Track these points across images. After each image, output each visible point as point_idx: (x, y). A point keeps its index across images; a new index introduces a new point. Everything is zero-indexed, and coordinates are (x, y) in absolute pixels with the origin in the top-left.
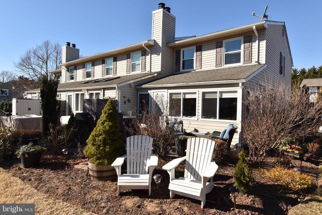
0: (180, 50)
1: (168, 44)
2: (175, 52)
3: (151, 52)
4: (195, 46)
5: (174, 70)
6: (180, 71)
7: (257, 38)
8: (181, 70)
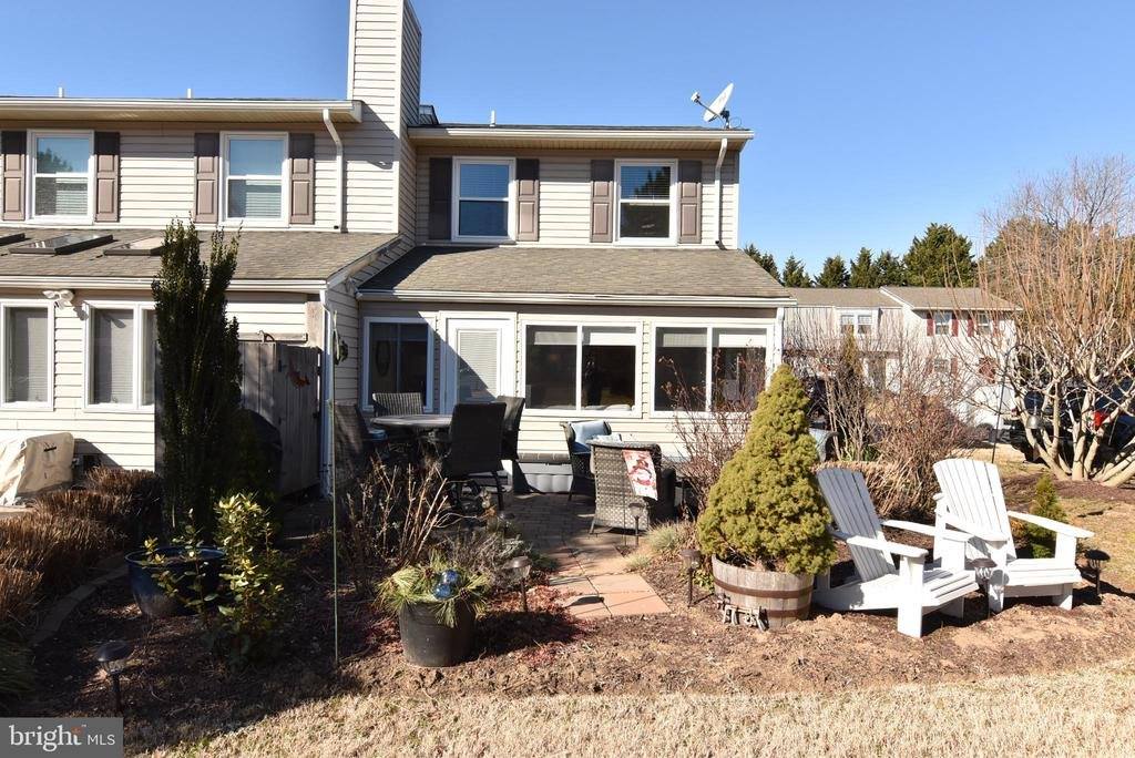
0: (449, 162)
1: (411, 131)
2: (426, 165)
3: (344, 146)
4: (514, 159)
5: (426, 232)
6: (450, 238)
7: (718, 174)
8: (456, 236)
